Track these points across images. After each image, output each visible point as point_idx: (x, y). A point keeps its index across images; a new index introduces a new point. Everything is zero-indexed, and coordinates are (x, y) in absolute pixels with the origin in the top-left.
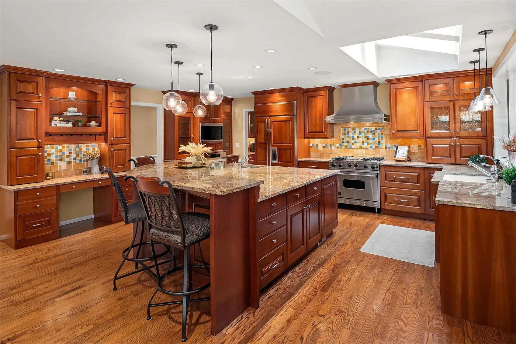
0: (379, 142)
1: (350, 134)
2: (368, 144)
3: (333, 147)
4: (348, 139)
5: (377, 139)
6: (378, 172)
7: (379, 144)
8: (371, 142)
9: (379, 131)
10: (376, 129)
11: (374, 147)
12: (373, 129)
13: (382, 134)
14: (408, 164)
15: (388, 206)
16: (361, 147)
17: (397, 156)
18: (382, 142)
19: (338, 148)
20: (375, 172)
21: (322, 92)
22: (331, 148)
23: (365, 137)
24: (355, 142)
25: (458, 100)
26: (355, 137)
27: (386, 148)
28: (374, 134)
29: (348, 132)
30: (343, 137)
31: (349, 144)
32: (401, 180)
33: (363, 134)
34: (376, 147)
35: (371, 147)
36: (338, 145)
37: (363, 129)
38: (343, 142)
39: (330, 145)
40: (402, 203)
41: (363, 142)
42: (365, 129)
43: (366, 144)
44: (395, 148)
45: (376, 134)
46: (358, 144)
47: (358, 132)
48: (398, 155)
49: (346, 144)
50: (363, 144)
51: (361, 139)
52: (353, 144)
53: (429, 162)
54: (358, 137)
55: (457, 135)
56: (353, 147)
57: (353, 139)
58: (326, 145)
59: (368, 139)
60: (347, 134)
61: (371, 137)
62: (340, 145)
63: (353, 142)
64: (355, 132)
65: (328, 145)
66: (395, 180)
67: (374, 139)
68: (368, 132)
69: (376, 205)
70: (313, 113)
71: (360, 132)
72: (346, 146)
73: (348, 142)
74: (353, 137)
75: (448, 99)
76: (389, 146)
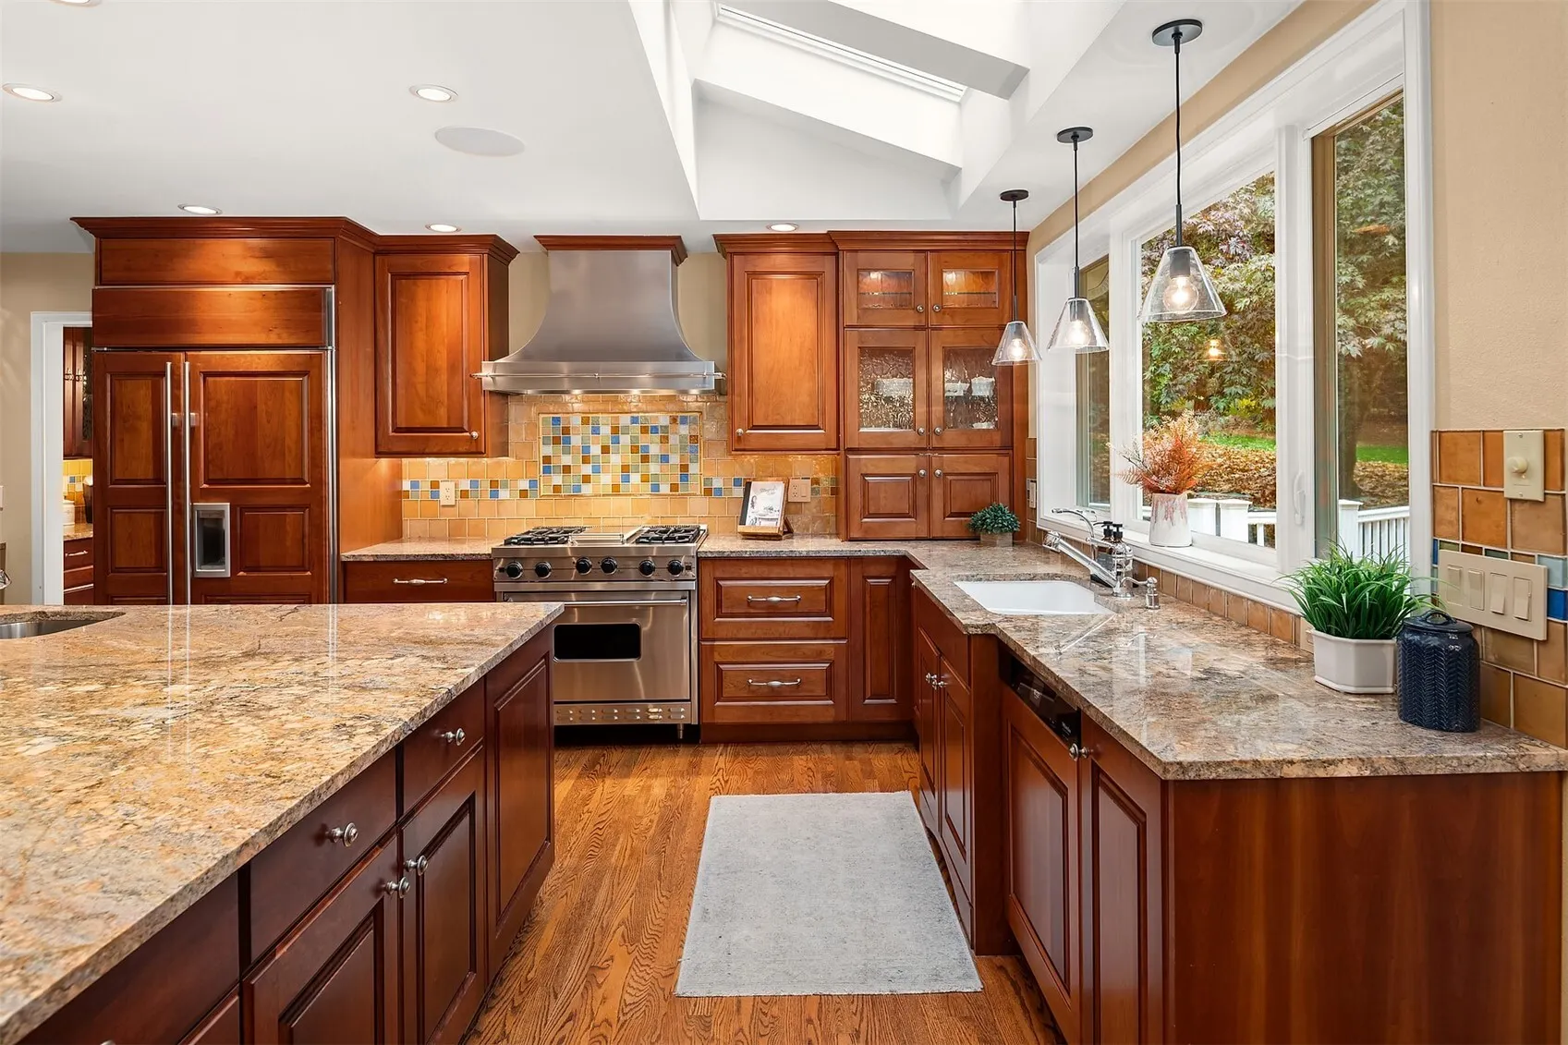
0: (684, 468)
1: (576, 440)
2: (645, 479)
3: (504, 494)
4: (566, 460)
5: (675, 459)
6: (692, 585)
7: (684, 477)
8: (654, 468)
9: (684, 430)
10: (674, 420)
11: (665, 489)
12: (663, 420)
13: (694, 439)
14: (784, 547)
15: (729, 710)
16: (616, 488)
17: (748, 521)
18: (694, 469)
19: (524, 494)
20: (682, 586)
21: (464, 261)
22: (494, 494)
23: (634, 449)
24: (596, 470)
26: (595, 450)
27: (708, 492)
28: (665, 440)
29: (566, 431)
30: (548, 450)
31: (572, 480)
32: (773, 610)
33: (625, 440)
34: (674, 487)
35: (656, 488)
36: (524, 485)
37: (625, 420)
38: (547, 470)
39: (494, 484)
40: (775, 694)
41: (625, 469)
42: (634, 420)
43: (635, 478)
44: (739, 492)
45: (674, 439)
46: (606, 479)
47: (606, 430)
48: (753, 517)
49: (557, 479)
50: (626, 480)
51: (615, 460)
52: (586, 479)
53: (854, 535)
54: (605, 450)
55: (935, 444)
56: (587, 489)
57: (586, 460)
58: (474, 484)
59: (645, 459)
60: (561, 437)
61: (655, 450)
62: (533, 483)
63: (587, 469)
64: (596, 431)
65: (486, 485)
66: (751, 609)
67: (665, 459)
68: (644, 430)
69: (682, 713)
70: (420, 342)
71: (615, 430)
72: (557, 488)
73: (567, 469)
74: (586, 449)
75: (911, 323)
76: (717, 483)
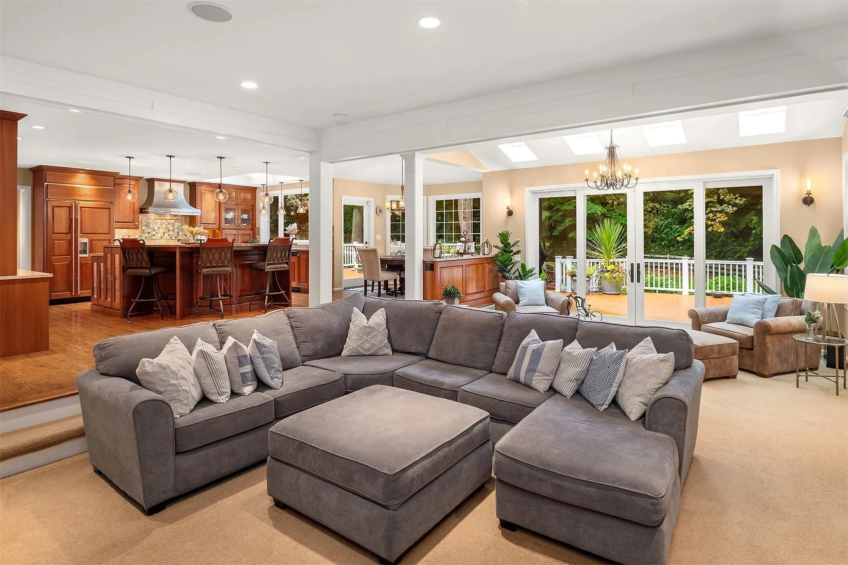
0: (178, 233)
1: (151, 226)
2: (168, 235)
4: (149, 231)
5: (176, 231)
7: (178, 235)
8: (171, 233)
9: (179, 224)
10: (176, 222)
11: (174, 238)
12: (174, 221)
13: (181, 226)
16: (161, 237)
18: (181, 233)
23: (166, 228)
24: (157, 233)
25: (240, 205)
26: (156, 228)
28: (173, 226)
29: (148, 223)
30: (143, 228)
31: (150, 235)
33: (164, 226)
34: (176, 237)
35: (171, 238)
37: (164, 221)
41: (164, 233)
42: (166, 222)
43: (166, 235)
45: (176, 226)
46: (159, 235)
47: (159, 223)
49: (146, 235)
50: (164, 236)
51: (161, 230)
52: (154, 235)
54: (159, 228)
55: (239, 228)
56: (154, 238)
57: (154, 230)
59: (169, 231)
60: (147, 225)
61: (171, 229)
62: (139, 236)
63: (154, 233)
64: (156, 223)
67: (173, 230)
68: (169, 223)
71: (161, 223)
72: (146, 237)
73: (149, 233)
74: (154, 228)
75: (235, 203)
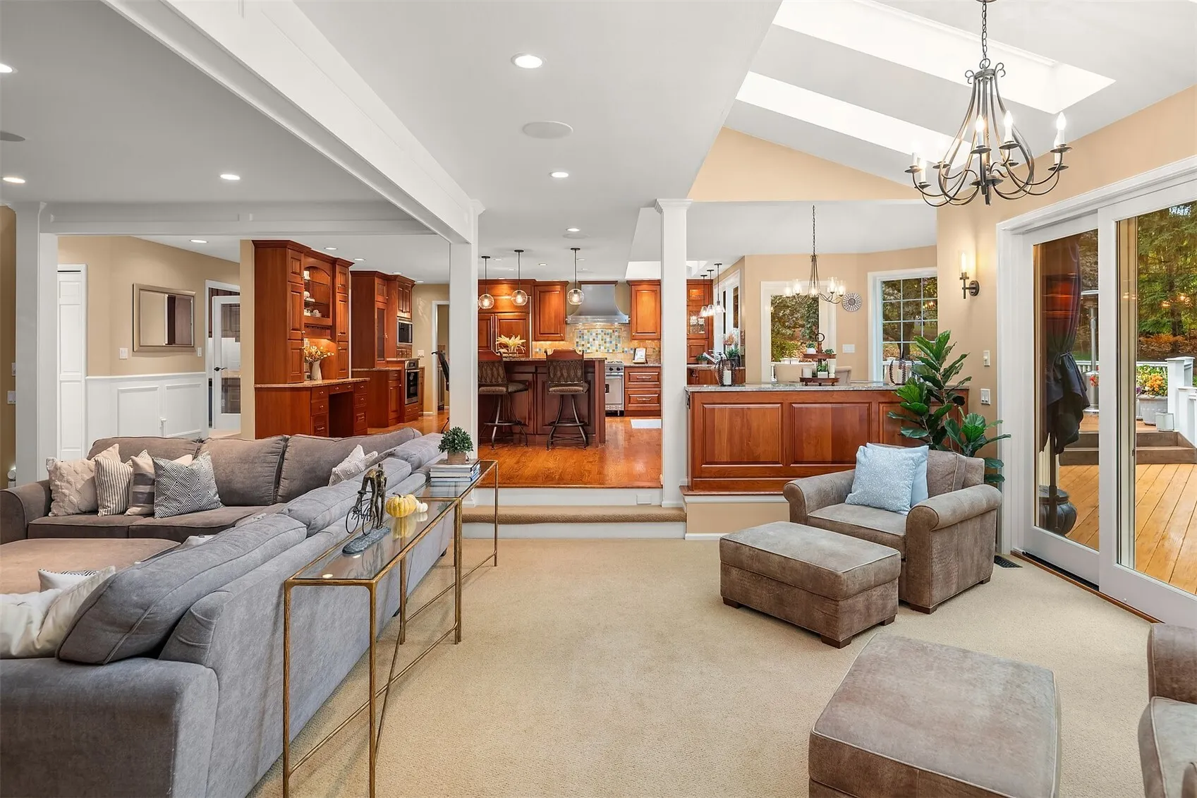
0: (616, 345)
1: (585, 337)
2: (605, 348)
4: (583, 343)
5: (614, 342)
6: (623, 374)
7: (616, 348)
8: (608, 345)
9: (616, 334)
10: (613, 331)
11: (611, 351)
12: (611, 331)
13: (619, 337)
14: (646, 365)
15: (632, 407)
16: (597, 350)
17: (636, 358)
18: (619, 345)
20: (620, 374)
21: (558, 288)
23: (602, 340)
24: (591, 345)
26: (591, 340)
27: (623, 352)
28: (611, 337)
29: (583, 334)
30: (577, 340)
31: (585, 348)
32: (643, 381)
33: (600, 336)
34: (614, 350)
35: (608, 350)
37: (600, 331)
38: (578, 346)
40: (644, 402)
41: (600, 345)
42: (602, 331)
43: (602, 347)
44: (632, 352)
45: (613, 337)
46: (594, 348)
47: (594, 334)
49: (580, 348)
50: (600, 348)
51: (597, 342)
52: (589, 348)
54: (594, 340)
56: (589, 351)
57: (588, 343)
59: (605, 342)
60: (582, 336)
61: (608, 340)
63: (589, 345)
64: (591, 334)
66: (638, 380)
67: (611, 342)
68: (605, 334)
69: (619, 407)
70: (547, 311)
71: (597, 334)
73: (583, 345)
74: (589, 339)
76: (626, 349)
